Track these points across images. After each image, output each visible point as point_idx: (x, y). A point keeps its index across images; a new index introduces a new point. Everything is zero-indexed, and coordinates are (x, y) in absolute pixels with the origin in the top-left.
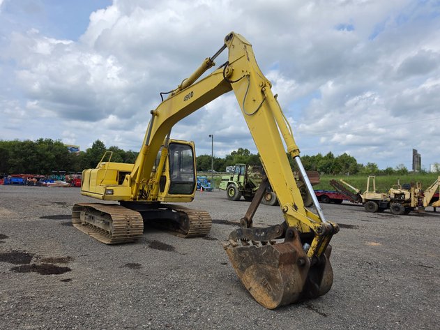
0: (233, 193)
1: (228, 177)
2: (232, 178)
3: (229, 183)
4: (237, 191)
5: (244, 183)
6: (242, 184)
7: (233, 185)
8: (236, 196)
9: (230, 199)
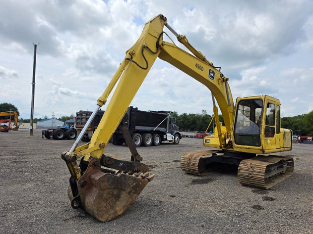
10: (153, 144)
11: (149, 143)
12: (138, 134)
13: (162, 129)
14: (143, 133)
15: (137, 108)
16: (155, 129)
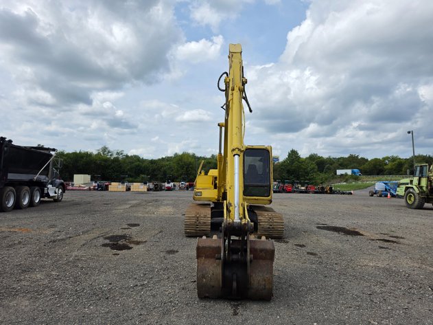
0: (412, 199)
1: (407, 180)
2: (411, 182)
3: (407, 188)
4: (417, 198)
5: (427, 187)
6: (424, 189)
7: (411, 190)
8: (416, 203)
9: (409, 206)
10: (31, 204)
11: (26, 202)
12: (11, 188)
13: (43, 178)
14: (18, 185)
15: (10, 141)
16: (35, 178)
